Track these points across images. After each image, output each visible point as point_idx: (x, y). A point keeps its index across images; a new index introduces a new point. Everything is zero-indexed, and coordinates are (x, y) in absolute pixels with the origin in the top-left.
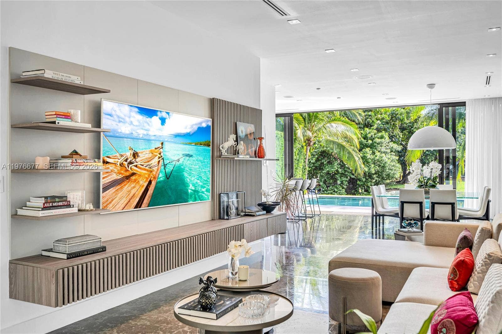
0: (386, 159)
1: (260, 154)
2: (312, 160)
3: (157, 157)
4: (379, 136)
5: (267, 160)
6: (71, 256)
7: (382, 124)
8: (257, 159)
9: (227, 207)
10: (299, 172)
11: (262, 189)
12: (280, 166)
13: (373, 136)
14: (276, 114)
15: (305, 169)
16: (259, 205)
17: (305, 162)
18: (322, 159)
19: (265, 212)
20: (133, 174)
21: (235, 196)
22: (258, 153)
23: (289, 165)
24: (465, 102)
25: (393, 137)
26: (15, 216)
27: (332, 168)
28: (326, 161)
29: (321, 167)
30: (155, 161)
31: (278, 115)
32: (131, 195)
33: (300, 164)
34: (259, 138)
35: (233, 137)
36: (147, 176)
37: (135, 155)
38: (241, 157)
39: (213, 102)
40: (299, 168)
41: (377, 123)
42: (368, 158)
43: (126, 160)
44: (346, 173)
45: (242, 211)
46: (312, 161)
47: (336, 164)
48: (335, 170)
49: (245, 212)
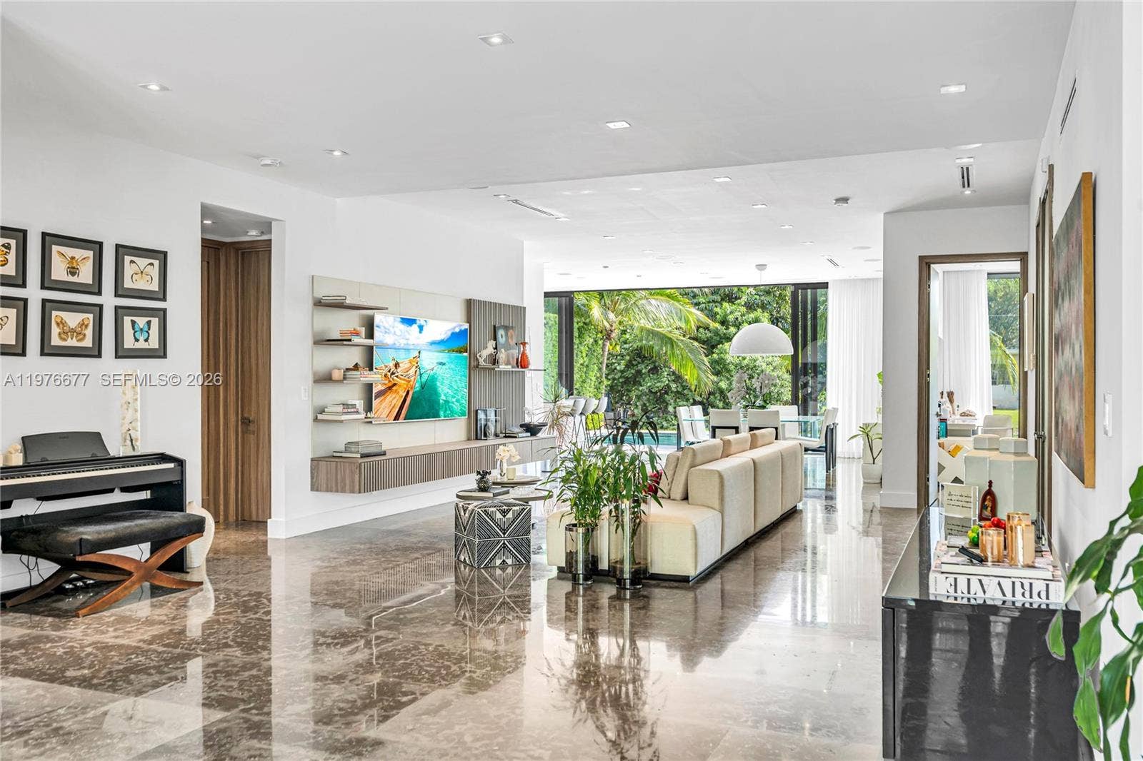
0: (762, 364)
1: (523, 363)
2: (619, 364)
3: (414, 367)
4: (751, 319)
5: (531, 370)
6: (363, 456)
7: (758, 295)
8: (520, 369)
9: (486, 425)
10: (588, 388)
11: (526, 406)
12: (553, 377)
13: (740, 319)
14: (545, 293)
15: (600, 383)
16: (522, 426)
17: (600, 369)
18: (639, 363)
19: (529, 434)
20: (395, 385)
21: (493, 414)
22: (521, 362)
23: (566, 375)
24: (827, 283)
25: (780, 320)
26: (316, 419)
27: (659, 382)
28: (646, 368)
29: (635, 380)
30: (412, 372)
31: (547, 295)
32: (392, 405)
33: (591, 373)
34: (522, 343)
35: (492, 344)
36: (405, 386)
37: (397, 365)
38: (503, 367)
39: (469, 303)
40: (588, 380)
41: (747, 291)
42: (728, 362)
43: (389, 371)
44: (685, 391)
45: (502, 433)
46: (618, 368)
47: (666, 373)
48: (663, 385)
49: (505, 433)
